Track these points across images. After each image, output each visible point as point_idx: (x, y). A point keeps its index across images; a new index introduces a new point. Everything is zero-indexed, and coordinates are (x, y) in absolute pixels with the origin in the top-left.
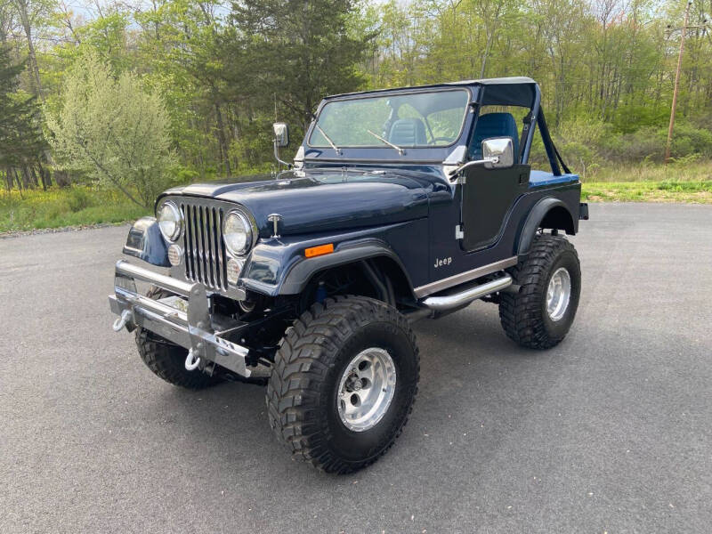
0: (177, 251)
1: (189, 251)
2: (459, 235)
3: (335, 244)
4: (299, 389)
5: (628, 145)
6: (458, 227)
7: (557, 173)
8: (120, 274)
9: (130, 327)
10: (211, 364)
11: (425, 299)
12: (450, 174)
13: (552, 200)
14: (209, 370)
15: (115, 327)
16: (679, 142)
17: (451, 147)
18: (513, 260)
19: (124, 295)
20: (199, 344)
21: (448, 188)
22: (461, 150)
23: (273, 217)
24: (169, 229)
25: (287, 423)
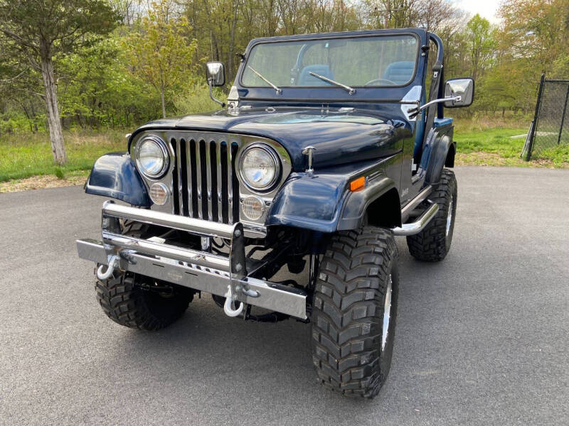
1: (180, 188)
2: (413, 167)
6: (413, 161)
7: (440, 117)
8: (105, 214)
9: (115, 273)
12: (409, 112)
13: (447, 138)
19: (110, 239)
21: (408, 125)
22: (417, 90)
23: (308, 149)
25: (350, 354)
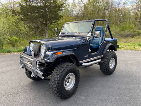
0: (33, 53)
1: (35, 53)
2: (90, 51)
3: (62, 52)
4: (57, 80)
5: (124, 33)
6: (90, 49)
7: (112, 38)
8: (21, 57)
9: (23, 68)
10: (37, 76)
11: (82, 63)
12: (88, 38)
13: (111, 44)
14: (36, 77)
15: (20, 68)
16: (135, 33)
17: (88, 33)
18: (102, 56)
19: (22, 61)
20: (34, 72)
21: (88, 41)
22: (90, 33)
23: (50, 46)
24: (31, 48)
25: (54, 88)
